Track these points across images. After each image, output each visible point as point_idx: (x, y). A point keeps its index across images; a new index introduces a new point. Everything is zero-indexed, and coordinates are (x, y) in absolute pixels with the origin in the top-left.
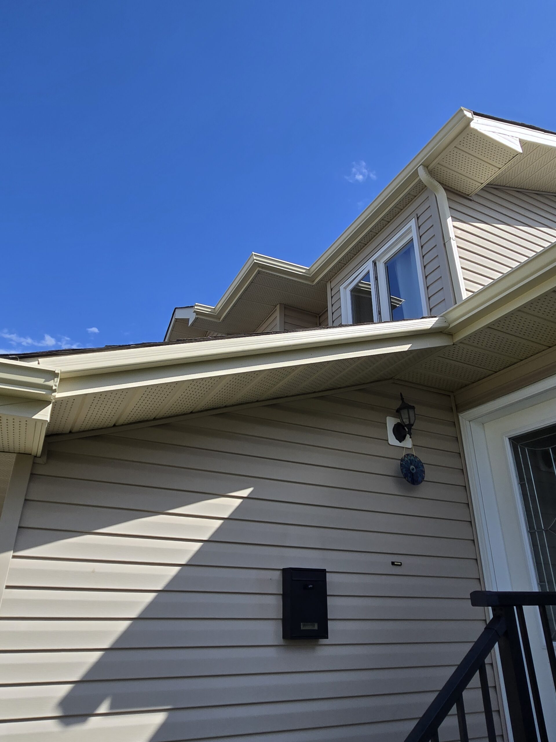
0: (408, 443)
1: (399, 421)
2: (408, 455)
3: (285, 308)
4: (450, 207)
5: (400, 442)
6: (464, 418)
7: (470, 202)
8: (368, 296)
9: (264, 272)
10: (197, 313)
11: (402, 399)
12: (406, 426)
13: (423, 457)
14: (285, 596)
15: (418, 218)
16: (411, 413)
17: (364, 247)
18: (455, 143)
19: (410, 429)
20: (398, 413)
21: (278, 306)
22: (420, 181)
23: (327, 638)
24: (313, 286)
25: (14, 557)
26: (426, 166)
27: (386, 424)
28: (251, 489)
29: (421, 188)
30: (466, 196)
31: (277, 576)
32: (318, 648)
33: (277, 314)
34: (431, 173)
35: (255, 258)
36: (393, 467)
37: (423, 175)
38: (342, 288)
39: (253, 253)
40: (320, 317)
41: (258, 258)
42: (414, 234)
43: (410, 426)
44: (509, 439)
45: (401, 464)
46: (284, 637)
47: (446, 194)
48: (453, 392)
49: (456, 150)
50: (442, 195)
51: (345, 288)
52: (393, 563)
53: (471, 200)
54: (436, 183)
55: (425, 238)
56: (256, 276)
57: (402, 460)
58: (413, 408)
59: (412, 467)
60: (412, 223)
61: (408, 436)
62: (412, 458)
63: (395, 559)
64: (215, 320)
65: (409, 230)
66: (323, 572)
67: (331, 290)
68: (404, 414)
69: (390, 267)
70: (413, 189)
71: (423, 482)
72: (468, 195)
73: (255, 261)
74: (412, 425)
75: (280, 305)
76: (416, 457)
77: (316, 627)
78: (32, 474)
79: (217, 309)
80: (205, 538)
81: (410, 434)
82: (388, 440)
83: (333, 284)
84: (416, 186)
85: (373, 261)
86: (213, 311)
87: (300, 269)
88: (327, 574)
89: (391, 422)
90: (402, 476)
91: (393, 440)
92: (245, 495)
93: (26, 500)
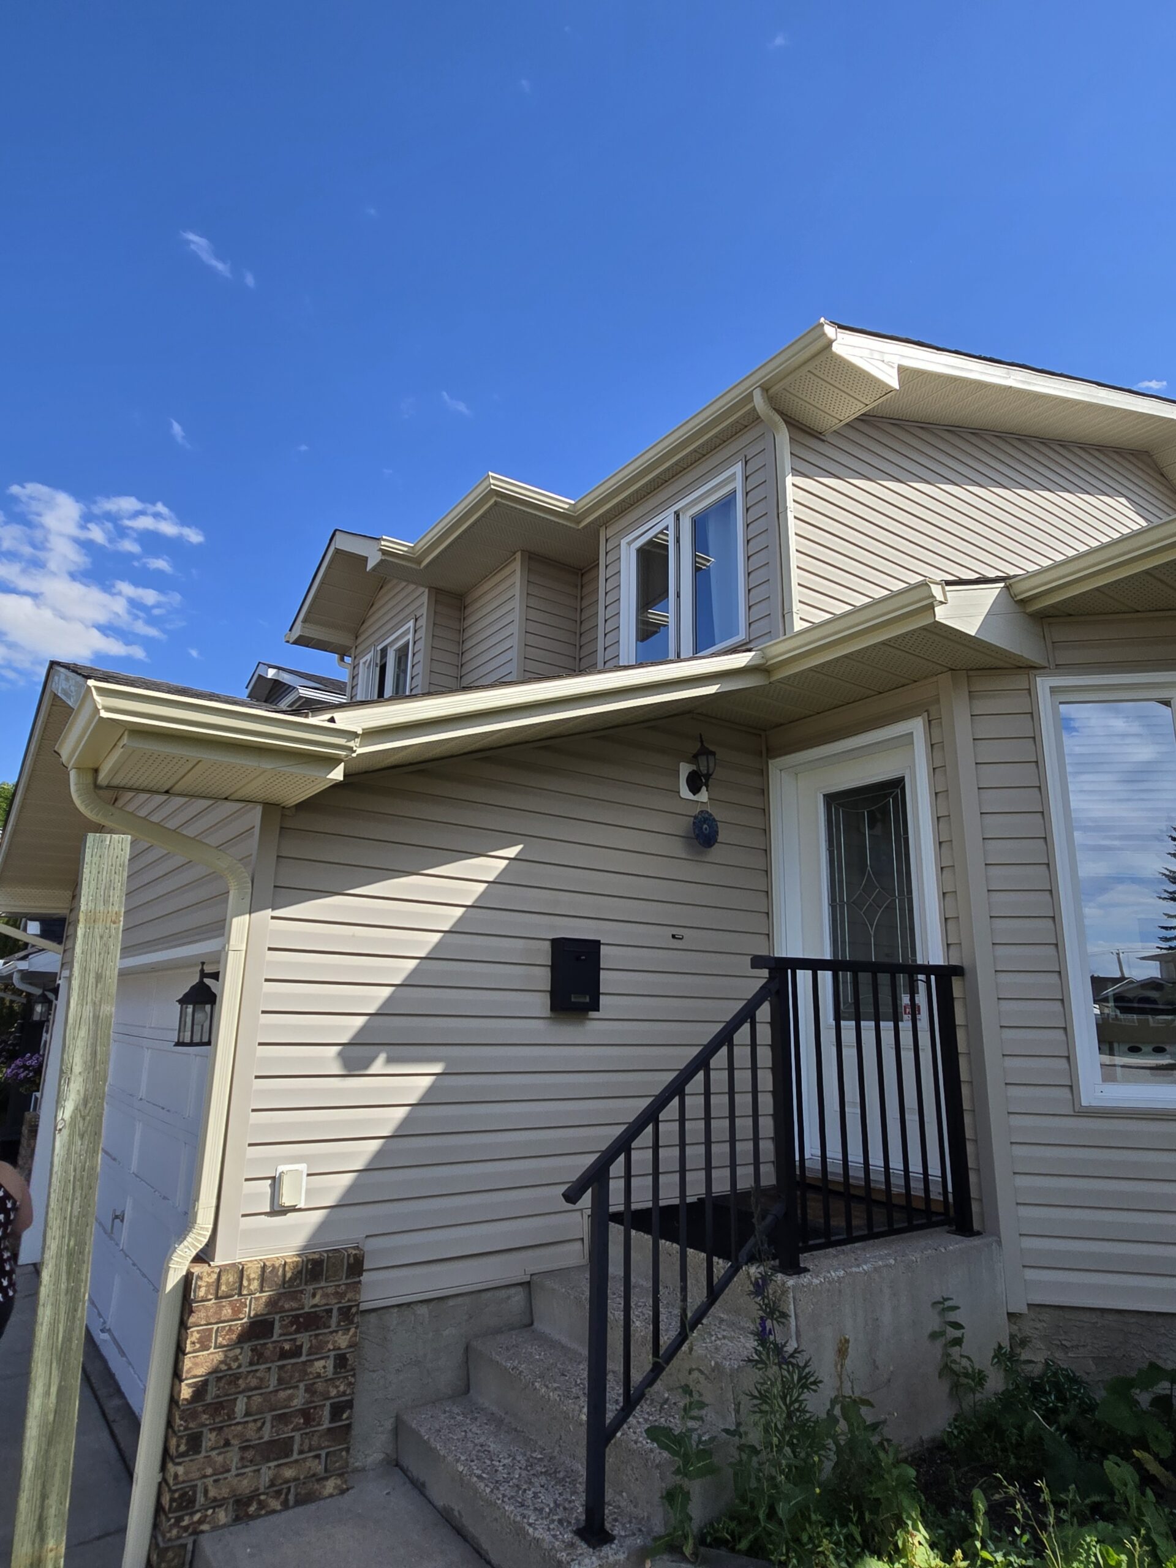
0: (703, 796)
1: (694, 768)
2: (702, 811)
3: (530, 558)
4: (791, 453)
5: (694, 794)
6: (775, 765)
7: (820, 443)
8: (663, 552)
9: (503, 504)
10: (384, 552)
11: (702, 742)
12: (703, 775)
13: (718, 814)
14: (554, 968)
15: (746, 462)
16: (711, 758)
17: (662, 484)
18: (810, 366)
19: (707, 781)
20: (694, 759)
21: (518, 555)
22: (754, 409)
23: (598, 1010)
24: (578, 530)
25: (273, 918)
26: (765, 389)
27: (679, 771)
28: (520, 847)
29: (754, 419)
30: (816, 434)
31: (547, 945)
32: (588, 1022)
33: (517, 565)
34: (773, 401)
35: (492, 481)
36: (683, 825)
37: (759, 401)
38: (623, 542)
39: (490, 474)
40: (582, 575)
41: (499, 481)
42: (738, 484)
43: (708, 776)
44: (824, 795)
45: (694, 823)
46: (552, 1009)
47: (787, 434)
48: (765, 730)
49: (810, 375)
50: (783, 436)
51: (629, 544)
52: (674, 936)
53: (823, 441)
54: (777, 418)
55: (754, 497)
56: (491, 508)
57: (695, 817)
58: (713, 754)
59: (705, 826)
60: (738, 468)
61: (704, 788)
62: (707, 815)
63: (675, 931)
64: (414, 566)
65: (733, 477)
66: (597, 944)
67: (607, 540)
68: (702, 760)
69: (699, 524)
70: (743, 417)
71: (717, 844)
72: (820, 433)
73: (492, 487)
74: (711, 775)
75: (522, 554)
76: (711, 815)
77: (588, 1000)
78: (282, 828)
79: (417, 548)
80: (469, 903)
81: (707, 787)
82: (679, 792)
83: (610, 532)
84: (748, 413)
85: (675, 512)
86: (411, 550)
87: (561, 502)
88: (602, 947)
89: (685, 769)
90: (693, 836)
91: (685, 792)
92: (512, 856)
93: (278, 857)
